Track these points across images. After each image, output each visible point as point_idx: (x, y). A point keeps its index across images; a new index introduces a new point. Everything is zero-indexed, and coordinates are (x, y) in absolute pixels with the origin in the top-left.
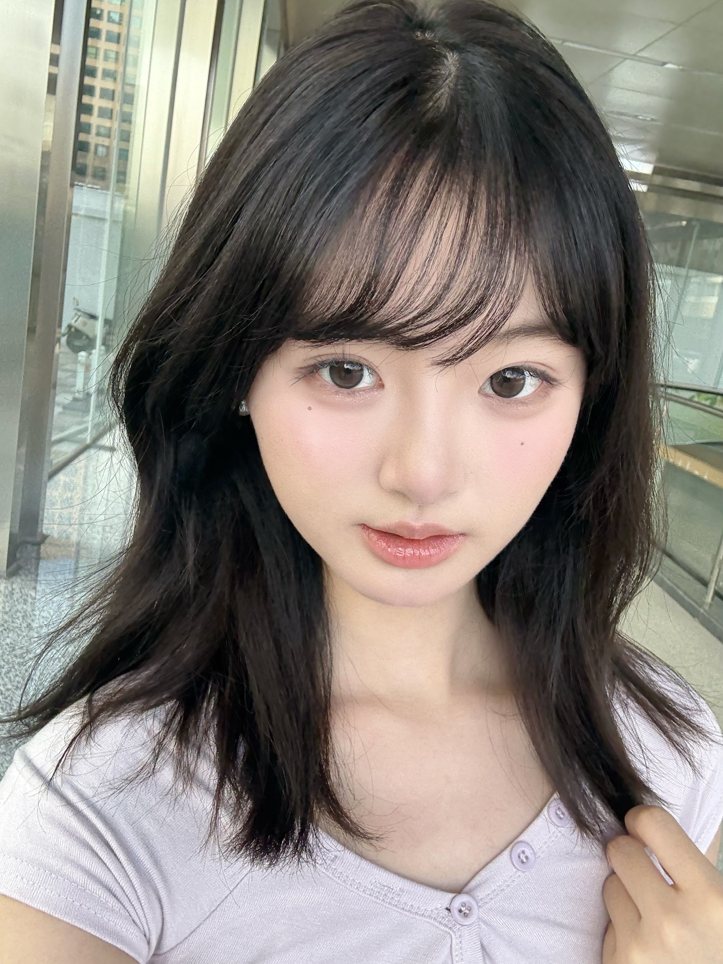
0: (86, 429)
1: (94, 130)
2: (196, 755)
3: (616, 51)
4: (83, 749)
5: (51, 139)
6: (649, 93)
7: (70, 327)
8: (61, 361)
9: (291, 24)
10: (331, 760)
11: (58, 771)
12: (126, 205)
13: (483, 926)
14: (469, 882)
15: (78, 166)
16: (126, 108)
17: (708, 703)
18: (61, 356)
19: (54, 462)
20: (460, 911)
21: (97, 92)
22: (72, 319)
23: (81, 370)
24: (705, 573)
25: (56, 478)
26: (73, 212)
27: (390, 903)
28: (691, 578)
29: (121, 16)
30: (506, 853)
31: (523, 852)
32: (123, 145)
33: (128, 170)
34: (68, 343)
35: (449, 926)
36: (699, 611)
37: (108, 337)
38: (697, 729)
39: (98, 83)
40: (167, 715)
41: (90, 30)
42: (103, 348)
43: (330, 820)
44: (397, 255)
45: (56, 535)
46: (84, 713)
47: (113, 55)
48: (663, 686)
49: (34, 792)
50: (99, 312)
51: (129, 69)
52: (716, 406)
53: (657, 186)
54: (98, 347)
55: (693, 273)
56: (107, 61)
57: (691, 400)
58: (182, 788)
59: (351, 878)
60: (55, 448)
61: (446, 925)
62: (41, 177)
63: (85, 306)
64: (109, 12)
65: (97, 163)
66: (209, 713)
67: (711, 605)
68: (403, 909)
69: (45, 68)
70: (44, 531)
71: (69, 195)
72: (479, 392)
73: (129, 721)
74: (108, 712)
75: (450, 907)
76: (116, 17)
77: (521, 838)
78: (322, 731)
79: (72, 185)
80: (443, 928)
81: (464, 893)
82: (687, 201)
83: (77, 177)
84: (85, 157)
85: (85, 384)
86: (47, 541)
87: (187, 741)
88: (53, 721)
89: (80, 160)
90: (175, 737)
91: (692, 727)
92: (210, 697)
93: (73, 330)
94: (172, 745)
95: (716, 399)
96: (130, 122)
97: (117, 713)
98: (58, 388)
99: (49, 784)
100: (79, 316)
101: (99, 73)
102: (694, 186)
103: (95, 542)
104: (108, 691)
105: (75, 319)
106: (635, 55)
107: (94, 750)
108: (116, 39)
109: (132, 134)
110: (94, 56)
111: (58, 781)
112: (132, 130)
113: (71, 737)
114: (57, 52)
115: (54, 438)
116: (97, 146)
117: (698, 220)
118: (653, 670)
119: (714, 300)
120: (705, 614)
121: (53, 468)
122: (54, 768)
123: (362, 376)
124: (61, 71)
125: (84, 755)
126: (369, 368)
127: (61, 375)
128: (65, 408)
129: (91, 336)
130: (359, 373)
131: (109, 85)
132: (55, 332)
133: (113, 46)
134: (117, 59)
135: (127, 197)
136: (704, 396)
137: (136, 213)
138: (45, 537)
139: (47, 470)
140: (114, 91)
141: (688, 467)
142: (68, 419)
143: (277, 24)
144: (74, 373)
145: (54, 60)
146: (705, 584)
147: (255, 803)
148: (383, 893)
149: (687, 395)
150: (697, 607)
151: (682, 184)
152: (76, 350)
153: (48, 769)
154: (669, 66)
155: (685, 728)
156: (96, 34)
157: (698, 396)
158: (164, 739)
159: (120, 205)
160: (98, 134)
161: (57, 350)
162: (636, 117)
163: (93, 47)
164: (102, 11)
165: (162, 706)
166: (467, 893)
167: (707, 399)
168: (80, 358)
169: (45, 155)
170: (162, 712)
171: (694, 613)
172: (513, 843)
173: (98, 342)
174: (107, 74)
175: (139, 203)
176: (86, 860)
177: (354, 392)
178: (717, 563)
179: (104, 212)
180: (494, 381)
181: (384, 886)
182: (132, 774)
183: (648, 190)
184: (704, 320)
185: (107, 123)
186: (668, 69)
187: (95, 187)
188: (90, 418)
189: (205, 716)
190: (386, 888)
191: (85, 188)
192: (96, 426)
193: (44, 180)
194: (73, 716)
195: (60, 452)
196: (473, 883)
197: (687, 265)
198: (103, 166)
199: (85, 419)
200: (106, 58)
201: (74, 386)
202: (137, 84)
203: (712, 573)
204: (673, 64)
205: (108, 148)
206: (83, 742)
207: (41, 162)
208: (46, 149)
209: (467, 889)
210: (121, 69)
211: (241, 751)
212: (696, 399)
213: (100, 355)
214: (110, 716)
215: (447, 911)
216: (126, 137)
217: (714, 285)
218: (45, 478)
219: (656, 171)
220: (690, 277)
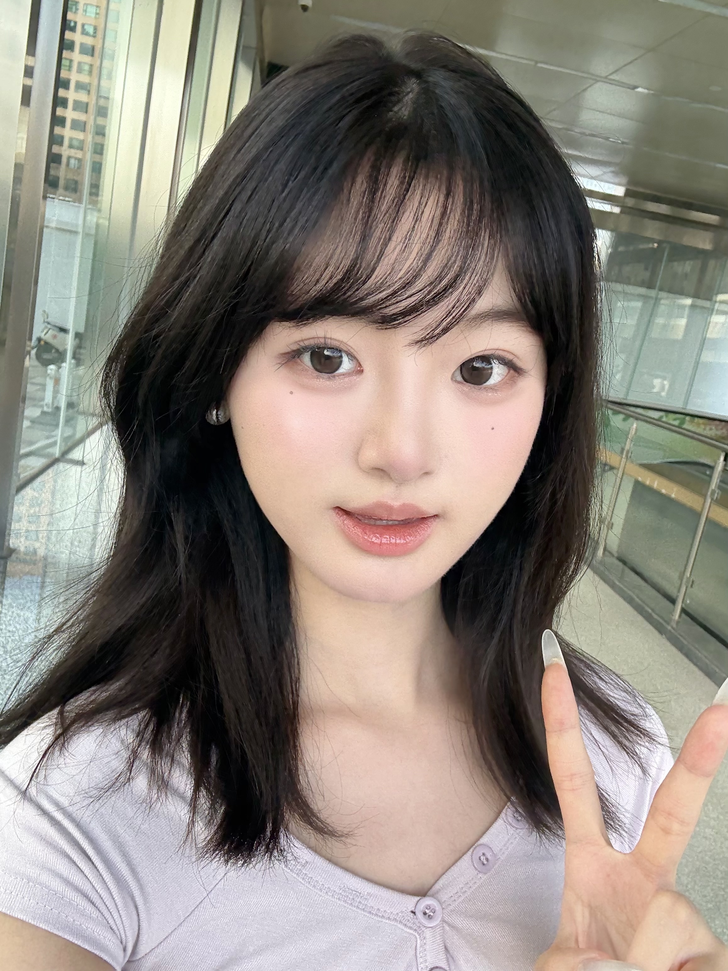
0: (55, 443)
1: (66, 142)
2: (169, 764)
3: (589, 73)
4: (57, 758)
5: (24, 151)
6: (621, 116)
7: (39, 340)
8: (31, 374)
9: (267, 39)
10: (300, 766)
11: (33, 782)
12: (98, 218)
13: (447, 928)
14: (433, 885)
15: (51, 178)
16: (100, 121)
17: (655, 708)
18: (30, 369)
19: (22, 476)
20: (425, 914)
21: (70, 104)
22: (42, 331)
23: (50, 384)
24: (671, 590)
25: (23, 492)
26: (46, 224)
27: (358, 907)
28: (660, 596)
29: (95, 29)
30: (467, 857)
31: (484, 854)
32: (97, 158)
33: (101, 183)
34: (38, 357)
35: (415, 928)
36: (667, 629)
37: (78, 350)
38: (645, 733)
39: (71, 95)
40: (140, 725)
41: (65, 41)
42: (73, 361)
43: (301, 822)
44: (381, 234)
45: (22, 549)
46: (56, 724)
47: (87, 68)
48: (611, 694)
49: (9, 803)
50: (70, 326)
51: (103, 83)
52: (685, 426)
53: (630, 208)
54: (68, 361)
55: (663, 294)
56: (80, 73)
57: (659, 420)
58: (156, 796)
59: (321, 883)
60: (22, 462)
61: (411, 928)
62: (14, 189)
63: (55, 319)
64: (83, 25)
65: (70, 176)
66: (181, 722)
67: (678, 623)
68: (370, 912)
69: (20, 80)
70: (11, 546)
71: (42, 209)
72: (452, 379)
73: (101, 730)
74: (81, 722)
75: (415, 910)
76: (91, 30)
77: (482, 841)
78: (291, 737)
79: (45, 198)
80: (408, 930)
81: (429, 896)
82: (657, 224)
83: (50, 189)
84: (58, 168)
85: (54, 398)
86: (14, 556)
87: (161, 750)
88: (25, 732)
89: (52, 172)
90: (148, 746)
91: (641, 732)
92: (182, 707)
93: (42, 343)
94: (145, 754)
95: (684, 419)
96: (104, 135)
97: (90, 723)
98: (27, 402)
99: (24, 794)
100: (49, 329)
101: (72, 85)
102: (663, 209)
103: (64, 555)
104: (79, 702)
105: (45, 331)
106: (606, 77)
107: (67, 760)
108: (90, 51)
109: (105, 147)
110: (67, 68)
111: (33, 791)
112: (106, 143)
113: (45, 747)
114: (30, 63)
115: (22, 451)
116: (69, 158)
117: (669, 242)
118: (601, 678)
119: (683, 322)
120: (673, 631)
121: (21, 482)
122: (29, 778)
123: (341, 362)
124: (35, 83)
125: (58, 765)
126: (349, 354)
127: (31, 389)
128: (33, 421)
129: (61, 349)
130: (338, 360)
131: (83, 97)
132: (24, 345)
133: (87, 59)
134: (90, 72)
135: (99, 211)
136: (672, 416)
137: (109, 226)
138: (12, 551)
139: (15, 483)
140: (87, 104)
141: (655, 486)
142: (38, 433)
143: (253, 42)
144: (43, 387)
145: (29, 72)
146: (673, 601)
147: (228, 806)
148: (351, 897)
149: (656, 415)
150: (664, 624)
151: (652, 207)
152: (46, 363)
153: (22, 779)
154: (640, 90)
155: (633, 732)
156: (71, 46)
157: (666, 416)
158: (138, 747)
159: (92, 218)
160: (71, 146)
161: (27, 363)
162: (607, 139)
163: (66, 59)
164: (76, 23)
165: (135, 716)
166: (432, 896)
167: (675, 420)
168: (49, 372)
169: (18, 167)
170: (135, 721)
171: (660, 629)
172: (474, 847)
173: (69, 355)
174: (80, 86)
175: (111, 217)
176: (63, 867)
177: (334, 377)
178: (684, 580)
179: (77, 226)
180: (464, 369)
181: (352, 891)
182: (106, 783)
183: (621, 212)
184: (675, 341)
185: (80, 136)
186: (639, 92)
187: (67, 199)
188: (59, 432)
189: (178, 724)
190: (354, 892)
191: (56, 201)
192: (65, 439)
193: (18, 192)
194: (45, 728)
195: (28, 466)
196: (437, 886)
197: (657, 288)
198: (75, 178)
199: (53, 433)
200: (80, 71)
201: (43, 399)
202: (111, 97)
203: (679, 591)
204: (645, 88)
205: (80, 160)
206: (57, 753)
207: (14, 173)
208: (18, 161)
209: (430, 893)
210: (95, 83)
211: (214, 759)
212: (664, 419)
213: (70, 369)
214: (83, 726)
215: (412, 914)
216: (99, 150)
217: (683, 307)
218: (13, 491)
219: (628, 193)
220: (661, 299)
